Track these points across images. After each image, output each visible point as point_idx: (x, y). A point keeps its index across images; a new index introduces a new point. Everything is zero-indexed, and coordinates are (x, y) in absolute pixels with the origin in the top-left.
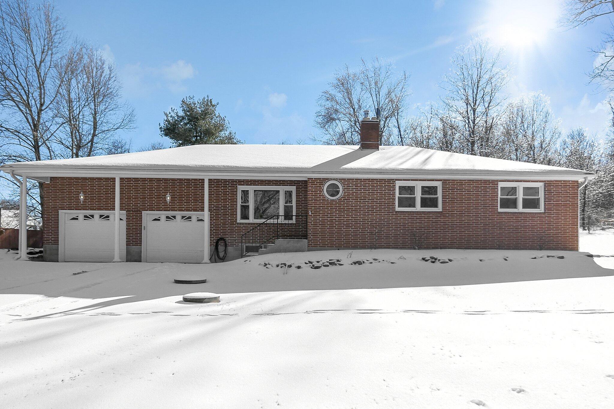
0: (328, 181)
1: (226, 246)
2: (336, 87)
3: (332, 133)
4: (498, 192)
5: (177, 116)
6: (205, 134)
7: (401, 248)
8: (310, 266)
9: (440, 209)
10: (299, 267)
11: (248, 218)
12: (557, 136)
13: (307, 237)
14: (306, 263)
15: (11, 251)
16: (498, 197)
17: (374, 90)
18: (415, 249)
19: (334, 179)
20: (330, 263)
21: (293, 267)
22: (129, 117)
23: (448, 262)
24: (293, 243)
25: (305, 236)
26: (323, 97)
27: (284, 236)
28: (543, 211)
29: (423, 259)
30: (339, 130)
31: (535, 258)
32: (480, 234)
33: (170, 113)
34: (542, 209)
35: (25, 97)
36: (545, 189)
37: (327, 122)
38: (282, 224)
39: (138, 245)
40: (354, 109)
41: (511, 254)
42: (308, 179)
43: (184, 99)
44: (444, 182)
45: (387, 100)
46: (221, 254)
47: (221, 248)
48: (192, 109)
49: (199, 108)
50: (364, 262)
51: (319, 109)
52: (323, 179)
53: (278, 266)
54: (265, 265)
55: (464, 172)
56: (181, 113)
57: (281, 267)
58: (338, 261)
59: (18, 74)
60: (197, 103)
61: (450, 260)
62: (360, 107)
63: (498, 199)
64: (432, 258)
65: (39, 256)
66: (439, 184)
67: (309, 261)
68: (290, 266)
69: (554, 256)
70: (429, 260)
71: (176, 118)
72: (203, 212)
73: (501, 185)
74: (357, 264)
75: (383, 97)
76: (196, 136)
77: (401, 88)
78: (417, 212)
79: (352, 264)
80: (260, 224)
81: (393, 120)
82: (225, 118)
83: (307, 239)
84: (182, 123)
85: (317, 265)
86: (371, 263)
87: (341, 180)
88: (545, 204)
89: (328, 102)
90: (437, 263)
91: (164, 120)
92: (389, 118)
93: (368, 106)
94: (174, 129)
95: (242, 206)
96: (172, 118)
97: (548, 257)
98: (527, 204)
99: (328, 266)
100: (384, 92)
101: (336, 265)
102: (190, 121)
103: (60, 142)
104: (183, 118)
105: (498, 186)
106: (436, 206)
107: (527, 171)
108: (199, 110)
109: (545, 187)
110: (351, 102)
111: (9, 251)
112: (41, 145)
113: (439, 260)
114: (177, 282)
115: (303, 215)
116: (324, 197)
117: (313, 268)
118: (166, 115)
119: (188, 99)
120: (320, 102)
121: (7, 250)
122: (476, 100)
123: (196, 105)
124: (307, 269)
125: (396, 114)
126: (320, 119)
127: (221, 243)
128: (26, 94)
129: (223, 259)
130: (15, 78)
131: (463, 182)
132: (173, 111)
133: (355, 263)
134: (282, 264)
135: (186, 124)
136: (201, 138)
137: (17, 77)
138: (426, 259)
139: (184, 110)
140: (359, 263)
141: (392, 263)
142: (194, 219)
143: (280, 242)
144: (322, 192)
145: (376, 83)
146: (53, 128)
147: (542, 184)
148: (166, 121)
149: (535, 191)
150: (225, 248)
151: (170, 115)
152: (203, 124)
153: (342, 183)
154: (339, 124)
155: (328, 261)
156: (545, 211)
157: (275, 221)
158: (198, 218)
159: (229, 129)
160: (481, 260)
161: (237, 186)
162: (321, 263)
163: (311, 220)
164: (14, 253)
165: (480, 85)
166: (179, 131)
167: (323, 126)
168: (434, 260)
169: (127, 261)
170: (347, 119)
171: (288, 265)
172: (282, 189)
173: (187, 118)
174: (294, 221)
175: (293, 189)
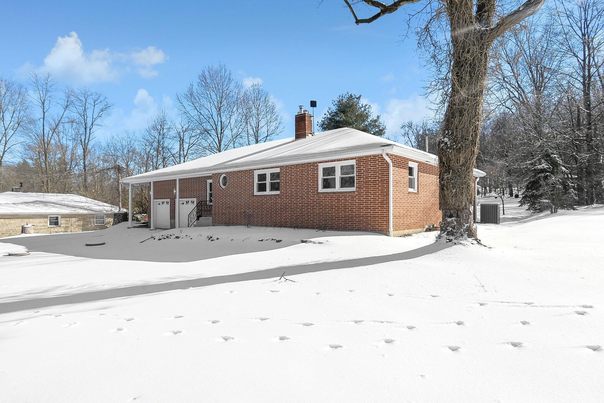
0: (221, 175)
4: (318, 173)
19: (223, 173)
23: (215, 240)
34: (355, 188)
44: (281, 168)
52: (218, 173)
63: (317, 180)
73: (321, 166)
88: (356, 182)
98: (345, 182)
105: (318, 168)
109: (357, 164)
116: (219, 187)
133: (176, 237)
141: (191, 239)
144: (218, 183)
147: (355, 160)
153: (227, 175)
160: (232, 240)
168: (210, 238)
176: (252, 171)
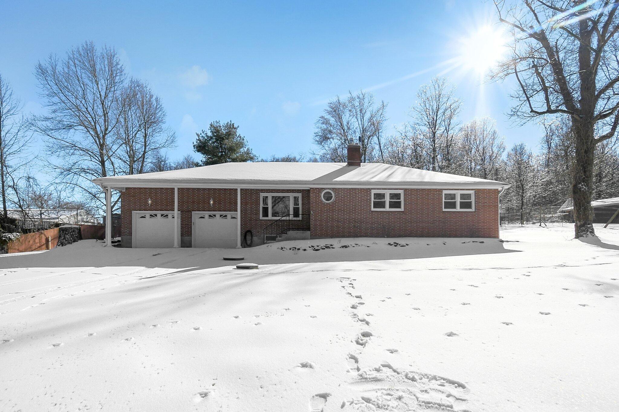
0: (324, 190)
1: (252, 236)
2: (329, 113)
3: (327, 148)
4: (442, 197)
5: (207, 136)
6: (229, 151)
7: (376, 237)
8: (313, 249)
9: (402, 209)
10: (305, 250)
11: (267, 216)
12: (502, 150)
13: (310, 229)
14: (310, 247)
15: (99, 241)
16: (442, 201)
17: (359, 115)
18: (385, 237)
19: (329, 189)
20: (326, 247)
21: (301, 250)
22: (172, 138)
23: (405, 246)
24: (299, 233)
25: (308, 229)
26: (320, 121)
27: (293, 229)
28: (474, 210)
29: (389, 244)
30: (332, 146)
31: (464, 243)
32: (430, 227)
33: (201, 134)
34: (473, 209)
35: (93, 124)
36: (475, 195)
37: (324, 140)
38: (292, 220)
39: (189, 236)
40: (344, 130)
41: (448, 240)
42: (310, 188)
43: (212, 123)
44: (405, 190)
45: (370, 123)
46: (249, 242)
47: (248, 237)
48: (218, 131)
49: (224, 130)
50: (349, 246)
51: (317, 130)
52: (321, 188)
53: (290, 249)
54: (282, 248)
55: (418, 183)
56: (210, 134)
57: (293, 250)
58: (331, 245)
59: (87, 107)
60: (222, 126)
61: (407, 245)
62: (349, 128)
63: (442, 202)
64: (395, 243)
65: (118, 244)
66: (401, 192)
67: (312, 246)
68: (299, 249)
69: (477, 242)
70: (393, 244)
71: (206, 138)
72: (236, 212)
73: (445, 192)
74: (344, 248)
75: (366, 121)
76: (222, 152)
77: (380, 114)
78: (387, 211)
79: (341, 248)
80: (277, 221)
81: (375, 139)
82: (244, 138)
83: (309, 231)
84: (210, 142)
85: (317, 248)
86: (354, 247)
87: (333, 189)
88: (475, 205)
89: (324, 125)
90: (398, 247)
91: (197, 140)
92: (371, 137)
93: (355, 128)
94: (205, 146)
95: (263, 208)
96: (202, 138)
97: (473, 242)
98: (464, 205)
99: (324, 249)
100: (367, 116)
101: (330, 248)
102: (217, 140)
103: (119, 157)
104: (211, 138)
105: (442, 193)
106: (400, 207)
107: (462, 182)
108: (224, 131)
109: (475, 194)
110: (341, 124)
111: (97, 241)
112: (106, 160)
113: (400, 245)
114: (225, 259)
115: (307, 214)
116: (322, 201)
117: (314, 250)
118: (198, 135)
119: (215, 123)
120: (317, 125)
121: (95, 240)
122: (436, 126)
123: (221, 128)
124: (310, 251)
125: (377, 134)
126: (317, 139)
127: (249, 234)
128: (94, 121)
129: (250, 246)
130: (85, 110)
131: (418, 190)
132: (204, 132)
133: (343, 247)
134: (293, 248)
135: (214, 143)
136: (225, 153)
137: (87, 109)
138: (391, 244)
139: (212, 132)
140: (346, 247)
141: (368, 247)
142: (229, 217)
143: (291, 233)
144: (320, 198)
145: (361, 111)
146: (115, 147)
147: (473, 191)
148: (198, 140)
149: (469, 196)
150: (252, 238)
151: (201, 136)
152: (227, 143)
153: (334, 191)
154: (333, 142)
155: (325, 245)
156: (475, 210)
157: (288, 218)
158: (231, 216)
159: (248, 146)
160: (428, 245)
161: (259, 194)
162: (320, 247)
163: (312, 217)
164: (100, 242)
165: (438, 114)
166: (208, 148)
167: (320, 143)
168: (396, 244)
169: (181, 247)
170: (339, 138)
171: (298, 249)
172: (292, 195)
173: (214, 138)
174: (300, 218)
175: (299, 195)
176: (370, 189)
